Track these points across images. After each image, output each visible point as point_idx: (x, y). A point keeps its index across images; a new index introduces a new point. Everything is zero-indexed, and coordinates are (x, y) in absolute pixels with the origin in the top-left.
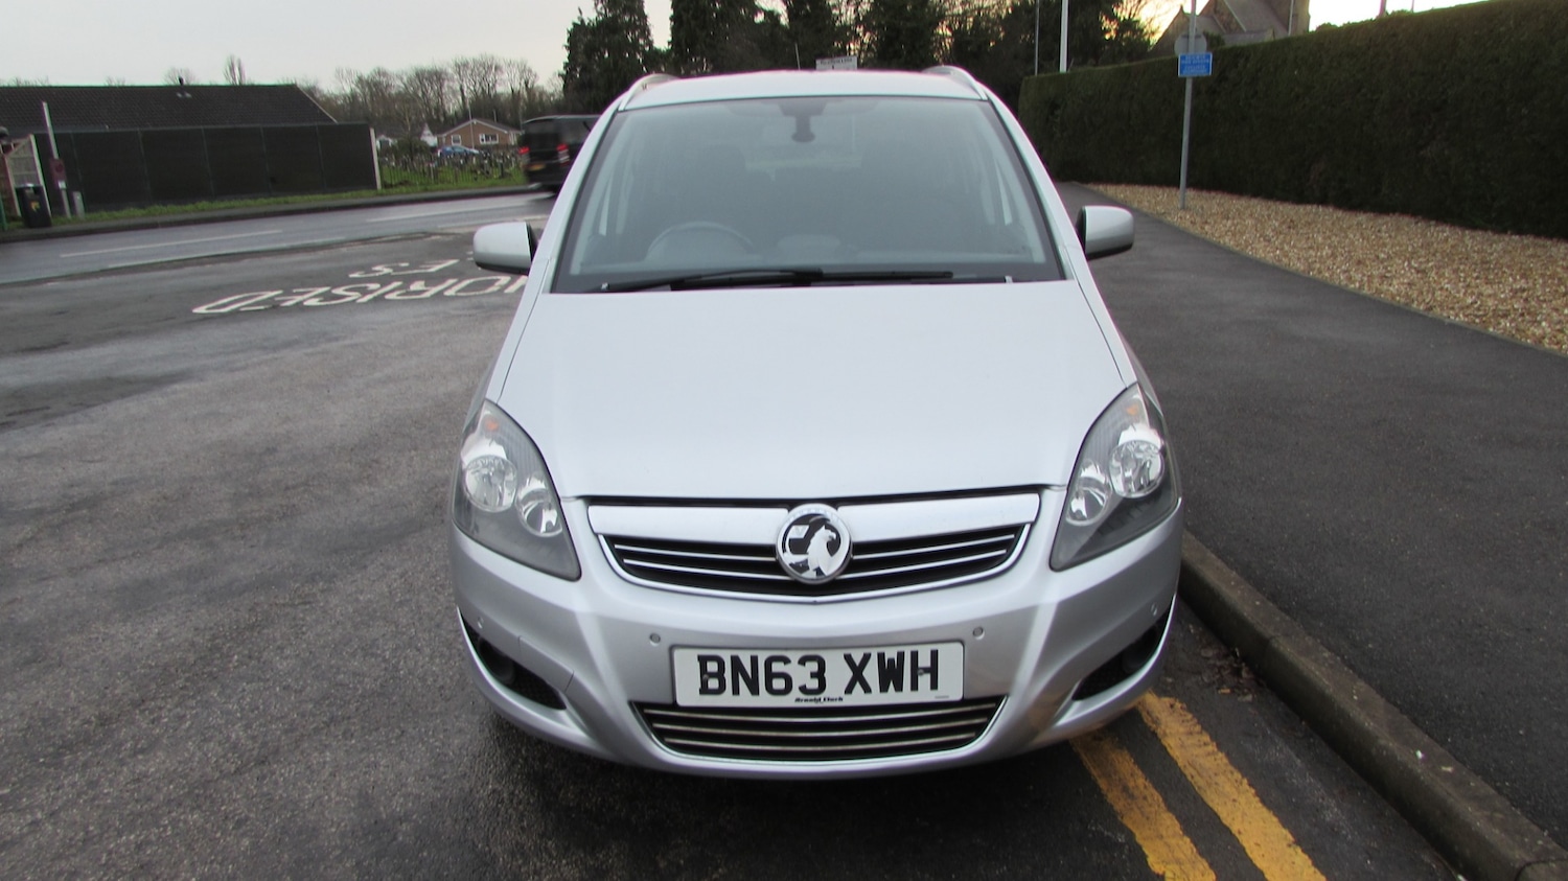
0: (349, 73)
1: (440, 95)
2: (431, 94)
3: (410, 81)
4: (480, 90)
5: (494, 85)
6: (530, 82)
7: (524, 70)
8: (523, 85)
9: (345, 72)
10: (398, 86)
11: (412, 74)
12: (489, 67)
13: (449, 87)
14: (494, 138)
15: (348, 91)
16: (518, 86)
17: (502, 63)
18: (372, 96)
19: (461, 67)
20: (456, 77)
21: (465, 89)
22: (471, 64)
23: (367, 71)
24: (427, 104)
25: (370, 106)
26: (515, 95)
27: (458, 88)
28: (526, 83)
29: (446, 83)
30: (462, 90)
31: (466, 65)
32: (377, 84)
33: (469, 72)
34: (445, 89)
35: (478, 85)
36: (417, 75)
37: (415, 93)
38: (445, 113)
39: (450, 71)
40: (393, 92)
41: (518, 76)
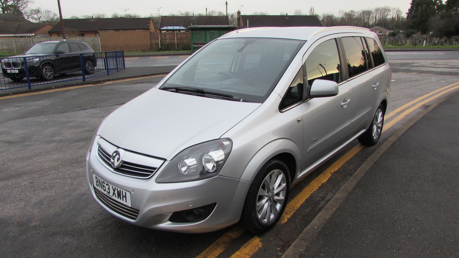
0: (343, 11)
1: (368, 18)
2: (366, 18)
3: (360, 14)
4: (382, 17)
5: (387, 16)
6: (399, 15)
7: (398, 11)
8: (396, 16)
9: (341, 11)
10: (356, 15)
11: (361, 12)
12: (387, 10)
13: (372, 16)
14: (381, 32)
15: (341, 16)
16: (395, 16)
17: (391, 9)
18: (348, 18)
19: (377, 10)
20: (375, 13)
21: (377, 17)
22: (381, 9)
23: (348, 11)
24: (364, 21)
25: (347, 21)
26: (393, 19)
27: (375, 16)
28: (398, 15)
29: (371, 15)
30: (376, 17)
31: (379, 9)
32: (350, 15)
33: (379, 11)
34: (371, 17)
35: (381, 16)
36: (363, 12)
37: (361, 18)
38: (368, 24)
39: (373, 11)
40: (355, 17)
41: (395, 13)
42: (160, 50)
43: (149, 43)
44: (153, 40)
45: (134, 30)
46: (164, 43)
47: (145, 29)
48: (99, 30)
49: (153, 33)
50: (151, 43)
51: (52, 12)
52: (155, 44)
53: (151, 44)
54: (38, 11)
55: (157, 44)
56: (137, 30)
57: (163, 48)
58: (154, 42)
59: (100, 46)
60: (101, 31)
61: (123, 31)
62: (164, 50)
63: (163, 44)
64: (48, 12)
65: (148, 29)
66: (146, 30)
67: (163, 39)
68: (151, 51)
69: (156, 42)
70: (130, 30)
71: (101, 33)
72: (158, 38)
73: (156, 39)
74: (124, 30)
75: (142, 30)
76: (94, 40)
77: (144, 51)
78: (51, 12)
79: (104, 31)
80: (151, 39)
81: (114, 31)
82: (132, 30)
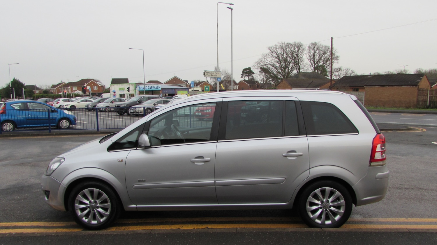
42: (428, 107)
43: (415, 99)
44: (421, 96)
45: (400, 86)
46: (434, 100)
47: (413, 85)
48: (365, 86)
49: (421, 90)
50: (418, 99)
51: (351, 70)
52: (422, 101)
53: (418, 101)
54: (340, 69)
55: (425, 101)
56: (404, 86)
57: (432, 105)
58: (421, 98)
59: (364, 100)
60: (367, 87)
61: (388, 87)
62: (432, 108)
63: (432, 101)
64: (348, 69)
65: (416, 85)
66: (415, 86)
67: (433, 96)
68: (417, 108)
69: (423, 99)
70: (395, 86)
71: (367, 88)
72: (428, 95)
73: (424, 96)
74: (390, 86)
75: (409, 86)
76: (359, 95)
77: (407, 108)
78: (349, 70)
79: (369, 87)
80: (418, 95)
81: (380, 86)
82: (398, 86)
